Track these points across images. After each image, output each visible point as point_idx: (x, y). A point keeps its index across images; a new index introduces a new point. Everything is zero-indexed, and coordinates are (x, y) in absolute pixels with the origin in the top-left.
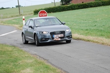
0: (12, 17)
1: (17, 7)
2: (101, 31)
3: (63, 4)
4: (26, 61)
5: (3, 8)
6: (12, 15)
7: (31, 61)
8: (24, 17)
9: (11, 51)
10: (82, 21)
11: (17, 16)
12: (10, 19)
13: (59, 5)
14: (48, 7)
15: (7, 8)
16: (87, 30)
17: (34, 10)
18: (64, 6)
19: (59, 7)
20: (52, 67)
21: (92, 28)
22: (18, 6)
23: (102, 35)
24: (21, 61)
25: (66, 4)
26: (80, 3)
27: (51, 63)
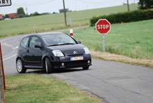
1: (61, 11)
3: (142, 8)
4: (71, 98)
5: (37, 14)
6: (53, 26)
7: (78, 99)
8: (71, 31)
9: (49, 85)
11: (61, 28)
13: (137, 9)
14: (116, 12)
15: (44, 14)
17: (91, 17)
18: (145, 11)
19: (136, 12)
22: (64, 11)
24: (62, 99)
25: (148, 6)
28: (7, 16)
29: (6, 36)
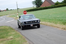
0: (15, 13)
2: (50, 19)
3: (37, 8)
7: (14, 33)
10: (44, 15)
12: (14, 14)
14: (30, 9)
16: (44, 19)
20: (21, 35)
21: (47, 18)
23: (50, 21)
25: (39, 7)
26: (44, 7)
27: (22, 34)
28: (4, 11)
29: (3, 15)
